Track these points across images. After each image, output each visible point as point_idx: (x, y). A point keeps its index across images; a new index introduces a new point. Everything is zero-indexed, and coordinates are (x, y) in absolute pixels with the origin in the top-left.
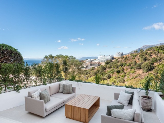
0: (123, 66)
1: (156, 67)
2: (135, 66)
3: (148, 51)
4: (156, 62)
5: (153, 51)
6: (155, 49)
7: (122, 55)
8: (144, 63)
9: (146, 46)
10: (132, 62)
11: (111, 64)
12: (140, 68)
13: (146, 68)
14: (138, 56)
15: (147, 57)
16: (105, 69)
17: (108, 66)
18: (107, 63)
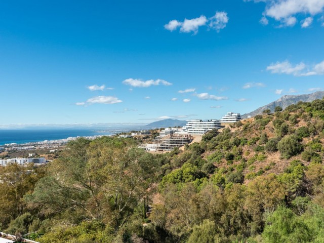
0: (240, 146)
1: (306, 146)
2: (265, 145)
3: (290, 113)
4: (306, 137)
5: (301, 113)
6: (305, 108)
7: (239, 118)
8: (283, 139)
9: (287, 97)
10: (259, 136)
11: (215, 140)
12: (276, 150)
13: (288, 149)
14: (271, 122)
15: (288, 126)
16: (203, 151)
17: (210, 144)
18: (207, 139)
